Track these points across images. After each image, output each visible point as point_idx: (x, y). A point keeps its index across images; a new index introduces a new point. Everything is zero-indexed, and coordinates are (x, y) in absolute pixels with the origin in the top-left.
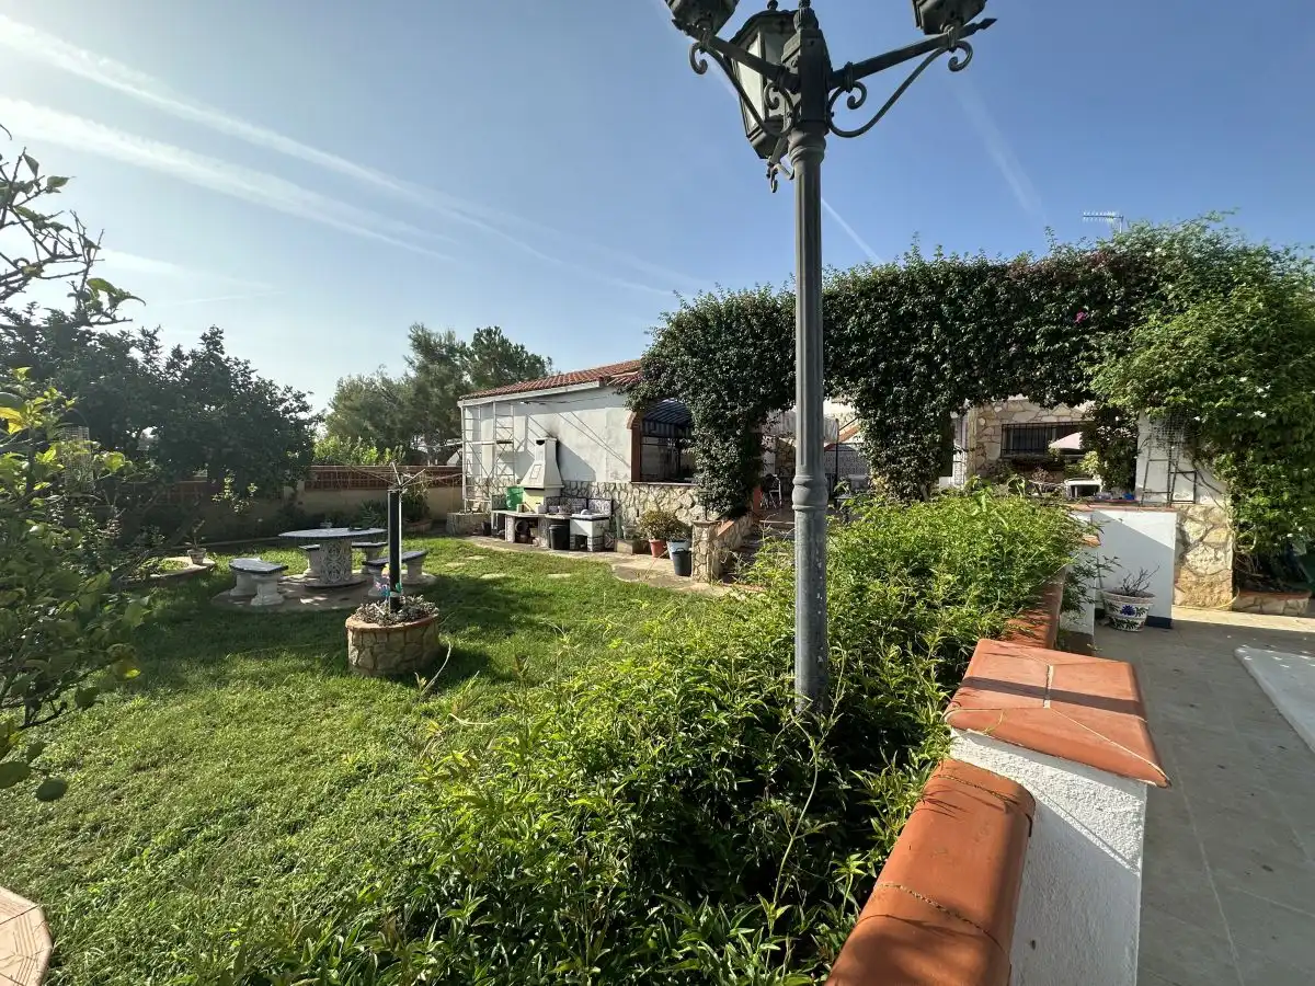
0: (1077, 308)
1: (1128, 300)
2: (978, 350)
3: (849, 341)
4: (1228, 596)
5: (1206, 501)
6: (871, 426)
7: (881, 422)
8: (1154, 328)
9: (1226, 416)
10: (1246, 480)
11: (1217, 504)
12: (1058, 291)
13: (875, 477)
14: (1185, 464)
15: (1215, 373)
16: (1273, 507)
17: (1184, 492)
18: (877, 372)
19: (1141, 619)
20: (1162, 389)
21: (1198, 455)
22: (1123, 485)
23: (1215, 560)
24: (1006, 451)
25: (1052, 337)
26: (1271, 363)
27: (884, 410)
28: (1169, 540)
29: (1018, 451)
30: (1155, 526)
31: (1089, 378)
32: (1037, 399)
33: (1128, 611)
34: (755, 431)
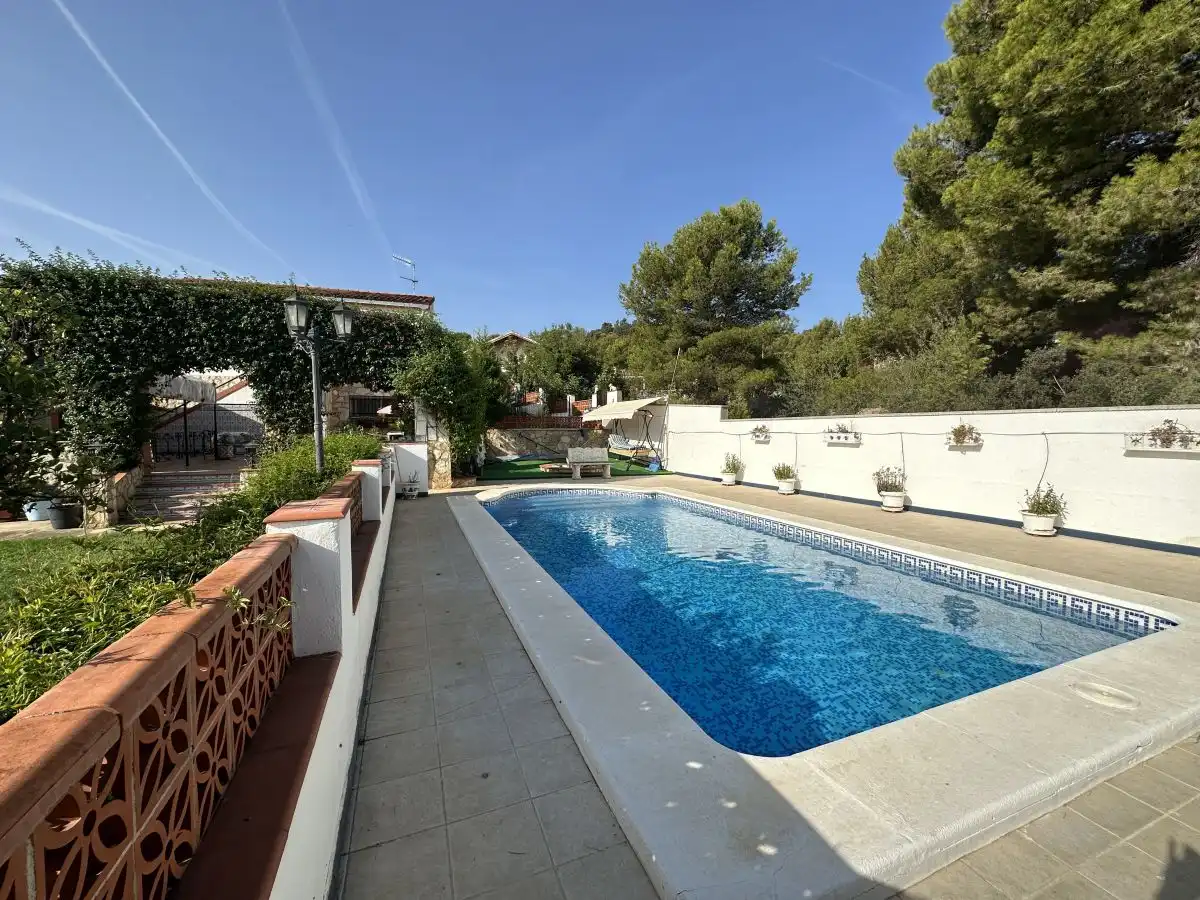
0: (384, 342)
1: (406, 343)
2: (336, 355)
3: (244, 332)
4: (450, 482)
5: (441, 440)
6: (264, 395)
7: (272, 393)
8: (415, 359)
9: (441, 402)
10: (452, 430)
11: (444, 440)
12: (375, 330)
13: (269, 431)
14: (433, 423)
15: (436, 384)
16: (461, 441)
17: (432, 436)
18: (267, 358)
19: (416, 493)
20: (419, 388)
21: (437, 419)
22: (410, 436)
23: (444, 467)
24: (352, 414)
25: (374, 355)
26: (454, 382)
27: (274, 385)
28: (425, 457)
29: (360, 414)
30: (419, 450)
31: (392, 380)
32: (369, 386)
33: (411, 490)
34: (143, 391)
